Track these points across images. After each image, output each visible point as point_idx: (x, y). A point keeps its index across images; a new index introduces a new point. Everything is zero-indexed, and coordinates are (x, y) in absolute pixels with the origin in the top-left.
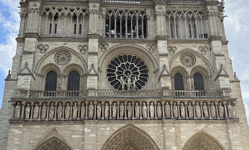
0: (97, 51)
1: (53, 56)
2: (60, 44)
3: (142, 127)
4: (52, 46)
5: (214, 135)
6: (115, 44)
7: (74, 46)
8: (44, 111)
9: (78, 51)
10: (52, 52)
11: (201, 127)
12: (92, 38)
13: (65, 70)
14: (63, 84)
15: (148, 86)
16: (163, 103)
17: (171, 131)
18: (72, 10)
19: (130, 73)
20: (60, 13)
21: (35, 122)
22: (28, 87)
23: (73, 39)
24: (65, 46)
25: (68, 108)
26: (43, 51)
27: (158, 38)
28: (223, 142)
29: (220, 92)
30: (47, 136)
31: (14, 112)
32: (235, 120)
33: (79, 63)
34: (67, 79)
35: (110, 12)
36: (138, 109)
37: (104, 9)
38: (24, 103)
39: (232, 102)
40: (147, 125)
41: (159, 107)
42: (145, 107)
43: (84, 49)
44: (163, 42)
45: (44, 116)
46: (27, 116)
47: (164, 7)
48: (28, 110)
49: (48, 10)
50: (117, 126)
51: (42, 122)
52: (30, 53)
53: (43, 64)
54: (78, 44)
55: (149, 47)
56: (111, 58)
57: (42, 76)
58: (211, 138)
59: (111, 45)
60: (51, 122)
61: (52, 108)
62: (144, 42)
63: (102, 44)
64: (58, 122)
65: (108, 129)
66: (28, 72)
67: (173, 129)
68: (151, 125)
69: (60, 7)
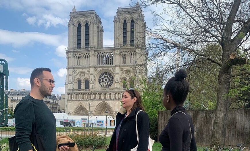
0: (93, 73)
1: (79, 74)
2: (81, 70)
4: (79, 71)
6: (101, 68)
7: (85, 70)
8: (77, 96)
9: (87, 72)
10: (78, 73)
12: (91, 67)
13: (83, 80)
14: (83, 86)
15: (112, 87)
16: (115, 93)
18: (84, 54)
20: (80, 56)
21: (75, 100)
22: (72, 89)
23: (85, 68)
24: (83, 70)
25: (84, 95)
26: (75, 73)
27: (116, 66)
30: (79, 105)
31: (68, 97)
33: (88, 77)
34: (84, 83)
35: (99, 54)
37: (96, 53)
38: (71, 94)
40: (109, 101)
41: (114, 95)
43: (89, 71)
44: (118, 67)
45: (77, 98)
46: (72, 99)
47: (119, 51)
48: (72, 96)
49: (76, 55)
50: (100, 102)
51: (77, 100)
52: (71, 75)
53: (76, 78)
54: (87, 69)
55: (113, 69)
56: (100, 74)
57: (77, 83)
59: (99, 69)
60: (79, 100)
61: (79, 95)
62: (111, 67)
63: (96, 68)
64: (82, 100)
65: (97, 103)
66: (71, 83)
67: (117, 103)
68: (111, 101)
69: (80, 53)
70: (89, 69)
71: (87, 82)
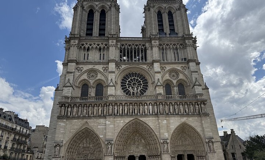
0: (114, 70)
1: (86, 74)
2: (90, 67)
3: (144, 120)
4: (86, 68)
5: (193, 125)
6: (126, 66)
7: (100, 68)
8: (80, 110)
9: (102, 71)
10: (85, 72)
11: (184, 119)
12: (111, 62)
13: (94, 83)
14: (92, 92)
15: (148, 93)
16: (158, 103)
17: (163, 122)
18: (98, 45)
19: (136, 84)
20: (90, 47)
21: (74, 118)
22: (70, 95)
23: (99, 63)
24: (94, 67)
25: (96, 108)
26: (80, 71)
27: (154, 61)
28: (199, 130)
29: (196, 96)
30: (82, 127)
31: (61, 111)
32: (206, 115)
33: (103, 78)
34: (95, 89)
35: (123, 45)
36: (141, 107)
37: (119, 44)
38: (67, 105)
39: (204, 102)
40: (148, 119)
41: (155, 107)
42: (146, 107)
43: (106, 69)
44: (157, 63)
45: (79, 114)
46: (69, 114)
47: (157, 41)
48: (69, 109)
49: (83, 45)
50: (127, 120)
51: (79, 118)
52: (71, 73)
53: (80, 80)
54: (102, 66)
55: (148, 67)
56: (123, 75)
57: (79, 87)
58: (190, 127)
59: (123, 66)
60: (84, 117)
61: (85, 108)
62: (145, 64)
63: (118, 65)
64: (89, 117)
65: (122, 121)
66: (70, 85)
67: (165, 121)
68: (151, 119)
69: (90, 43)
70: (105, 66)
71: (100, 87)
